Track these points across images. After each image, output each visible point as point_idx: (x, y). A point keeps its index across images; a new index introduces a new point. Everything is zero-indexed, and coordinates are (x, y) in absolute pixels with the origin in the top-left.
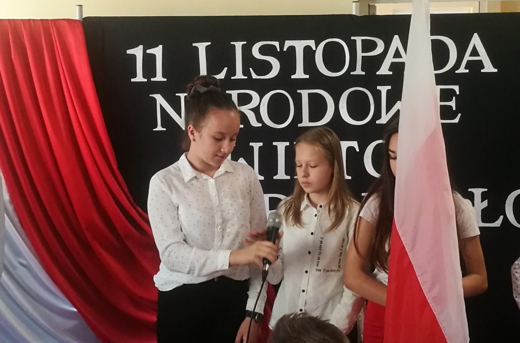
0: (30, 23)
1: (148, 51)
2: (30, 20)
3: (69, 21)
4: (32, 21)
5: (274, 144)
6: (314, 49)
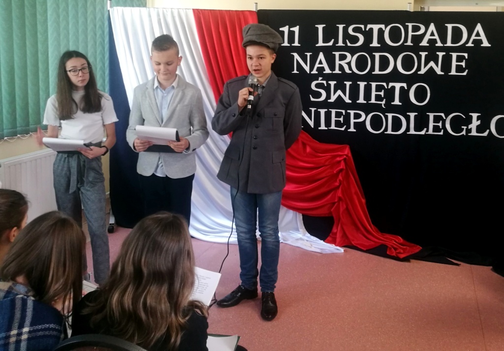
1: (291, 29)
2: (229, 11)
3: (250, 12)
5: (358, 83)
6: (384, 30)
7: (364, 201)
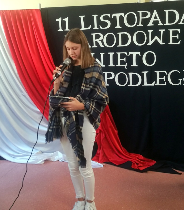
0: (23, 11)
1: (63, 20)
3: (36, 10)
4: (24, 10)
5: (109, 53)
6: (123, 17)
7: (116, 132)
